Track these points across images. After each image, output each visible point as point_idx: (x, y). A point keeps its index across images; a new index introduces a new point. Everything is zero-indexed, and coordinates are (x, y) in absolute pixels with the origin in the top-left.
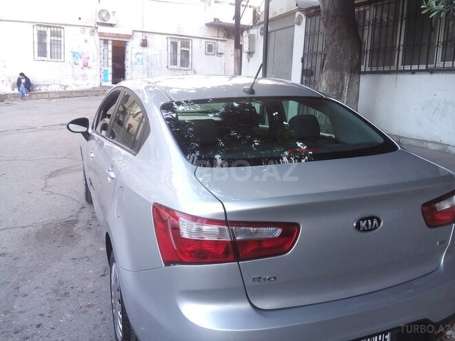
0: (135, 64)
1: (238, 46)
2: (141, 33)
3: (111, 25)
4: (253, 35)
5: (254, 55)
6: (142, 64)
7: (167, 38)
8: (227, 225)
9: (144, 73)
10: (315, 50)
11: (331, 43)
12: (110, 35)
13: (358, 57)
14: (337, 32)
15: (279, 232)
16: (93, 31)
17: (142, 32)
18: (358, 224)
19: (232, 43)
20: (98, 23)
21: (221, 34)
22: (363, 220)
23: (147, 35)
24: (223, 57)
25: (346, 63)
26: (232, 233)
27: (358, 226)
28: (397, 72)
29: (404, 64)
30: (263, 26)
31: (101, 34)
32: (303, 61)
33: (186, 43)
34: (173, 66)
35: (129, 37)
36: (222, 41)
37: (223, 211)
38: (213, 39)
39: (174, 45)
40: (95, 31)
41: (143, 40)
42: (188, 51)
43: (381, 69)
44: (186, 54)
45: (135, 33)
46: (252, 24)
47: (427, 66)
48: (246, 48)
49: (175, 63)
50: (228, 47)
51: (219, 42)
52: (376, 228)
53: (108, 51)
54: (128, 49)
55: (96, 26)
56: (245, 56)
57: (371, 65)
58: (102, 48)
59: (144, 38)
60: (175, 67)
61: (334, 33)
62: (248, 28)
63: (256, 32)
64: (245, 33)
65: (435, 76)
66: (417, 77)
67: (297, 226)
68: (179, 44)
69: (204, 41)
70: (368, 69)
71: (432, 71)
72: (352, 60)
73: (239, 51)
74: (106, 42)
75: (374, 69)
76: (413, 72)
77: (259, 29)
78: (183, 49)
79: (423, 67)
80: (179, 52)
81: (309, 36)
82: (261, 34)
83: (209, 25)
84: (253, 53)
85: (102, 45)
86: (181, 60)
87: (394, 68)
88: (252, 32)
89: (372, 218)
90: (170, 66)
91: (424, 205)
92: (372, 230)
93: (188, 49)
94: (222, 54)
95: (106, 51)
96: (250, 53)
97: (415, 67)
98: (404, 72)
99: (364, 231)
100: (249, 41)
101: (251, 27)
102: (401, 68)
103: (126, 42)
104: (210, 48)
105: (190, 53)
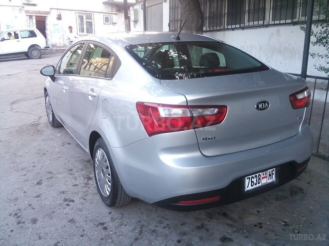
0: (54, 32)
1: (127, 17)
2: (56, 10)
3: (34, 5)
4: (137, 9)
5: (138, 23)
6: (59, 32)
7: (76, 13)
8: (188, 108)
9: (60, 39)
10: (176, 18)
11: (184, 13)
12: (33, 12)
13: (200, 21)
14: (187, 6)
15: (216, 110)
16: (21, 10)
17: (58, 9)
18: (258, 106)
19: (122, 15)
20: (24, 4)
21: (114, 10)
22: (260, 103)
23: (61, 11)
24: (117, 25)
25: (194, 25)
26: (191, 112)
27: (258, 107)
28: (224, 30)
29: (228, 25)
30: (142, 3)
31: (27, 12)
32: (169, 26)
33: (89, 17)
34: (81, 33)
35: (48, 13)
36: (115, 14)
37: (185, 100)
38: (108, 13)
39: (81, 18)
40: (23, 9)
41: (58, 15)
42: (91, 22)
43: (215, 28)
44: (90, 24)
45: (52, 10)
46: (135, 2)
47: (240, 26)
48: (132, 18)
49: (82, 31)
50: (119, 19)
51: (113, 15)
52: (267, 108)
53: (33, 24)
54: (48, 22)
55: (23, 6)
56: (132, 23)
57: (209, 27)
58: (29, 22)
59: (59, 14)
60: (83, 33)
61: (185, 7)
62: (133, 5)
63: (139, 7)
64: (131, 8)
65: (245, 31)
66: (235, 32)
67: (226, 107)
68: (85, 17)
69: (102, 14)
70: (208, 29)
71: (243, 28)
72: (197, 23)
73: (128, 21)
74: (31, 17)
75: (211, 29)
76: (233, 29)
77: (140, 5)
78: (87, 20)
79: (238, 26)
80: (85, 23)
81: (172, 9)
82: (142, 9)
83: (104, 3)
84: (138, 21)
85: (28, 20)
86: (87, 28)
87: (222, 28)
88: (136, 7)
89: (264, 102)
90: (79, 33)
91: (290, 96)
92: (265, 109)
93: (91, 21)
94: (115, 23)
95: (31, 23)
96: (136, 22)
97: (234, 26)
98: (228, 29)
99: (261, 109)
100: (134, 14)
101: (135, 4)
102: (226, 27)
103: (46, 17)
104: (107, 20)
105: (93, 23)
